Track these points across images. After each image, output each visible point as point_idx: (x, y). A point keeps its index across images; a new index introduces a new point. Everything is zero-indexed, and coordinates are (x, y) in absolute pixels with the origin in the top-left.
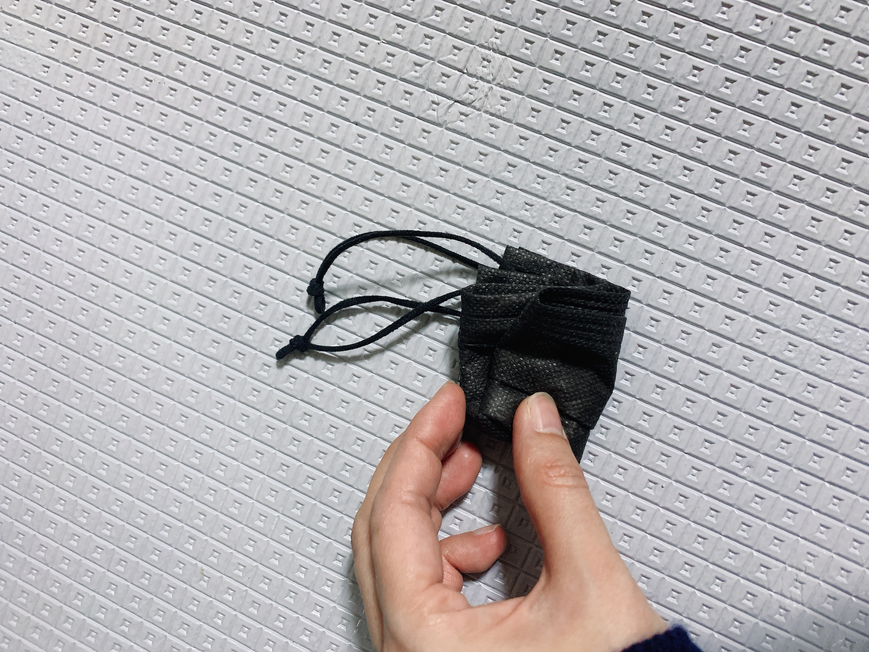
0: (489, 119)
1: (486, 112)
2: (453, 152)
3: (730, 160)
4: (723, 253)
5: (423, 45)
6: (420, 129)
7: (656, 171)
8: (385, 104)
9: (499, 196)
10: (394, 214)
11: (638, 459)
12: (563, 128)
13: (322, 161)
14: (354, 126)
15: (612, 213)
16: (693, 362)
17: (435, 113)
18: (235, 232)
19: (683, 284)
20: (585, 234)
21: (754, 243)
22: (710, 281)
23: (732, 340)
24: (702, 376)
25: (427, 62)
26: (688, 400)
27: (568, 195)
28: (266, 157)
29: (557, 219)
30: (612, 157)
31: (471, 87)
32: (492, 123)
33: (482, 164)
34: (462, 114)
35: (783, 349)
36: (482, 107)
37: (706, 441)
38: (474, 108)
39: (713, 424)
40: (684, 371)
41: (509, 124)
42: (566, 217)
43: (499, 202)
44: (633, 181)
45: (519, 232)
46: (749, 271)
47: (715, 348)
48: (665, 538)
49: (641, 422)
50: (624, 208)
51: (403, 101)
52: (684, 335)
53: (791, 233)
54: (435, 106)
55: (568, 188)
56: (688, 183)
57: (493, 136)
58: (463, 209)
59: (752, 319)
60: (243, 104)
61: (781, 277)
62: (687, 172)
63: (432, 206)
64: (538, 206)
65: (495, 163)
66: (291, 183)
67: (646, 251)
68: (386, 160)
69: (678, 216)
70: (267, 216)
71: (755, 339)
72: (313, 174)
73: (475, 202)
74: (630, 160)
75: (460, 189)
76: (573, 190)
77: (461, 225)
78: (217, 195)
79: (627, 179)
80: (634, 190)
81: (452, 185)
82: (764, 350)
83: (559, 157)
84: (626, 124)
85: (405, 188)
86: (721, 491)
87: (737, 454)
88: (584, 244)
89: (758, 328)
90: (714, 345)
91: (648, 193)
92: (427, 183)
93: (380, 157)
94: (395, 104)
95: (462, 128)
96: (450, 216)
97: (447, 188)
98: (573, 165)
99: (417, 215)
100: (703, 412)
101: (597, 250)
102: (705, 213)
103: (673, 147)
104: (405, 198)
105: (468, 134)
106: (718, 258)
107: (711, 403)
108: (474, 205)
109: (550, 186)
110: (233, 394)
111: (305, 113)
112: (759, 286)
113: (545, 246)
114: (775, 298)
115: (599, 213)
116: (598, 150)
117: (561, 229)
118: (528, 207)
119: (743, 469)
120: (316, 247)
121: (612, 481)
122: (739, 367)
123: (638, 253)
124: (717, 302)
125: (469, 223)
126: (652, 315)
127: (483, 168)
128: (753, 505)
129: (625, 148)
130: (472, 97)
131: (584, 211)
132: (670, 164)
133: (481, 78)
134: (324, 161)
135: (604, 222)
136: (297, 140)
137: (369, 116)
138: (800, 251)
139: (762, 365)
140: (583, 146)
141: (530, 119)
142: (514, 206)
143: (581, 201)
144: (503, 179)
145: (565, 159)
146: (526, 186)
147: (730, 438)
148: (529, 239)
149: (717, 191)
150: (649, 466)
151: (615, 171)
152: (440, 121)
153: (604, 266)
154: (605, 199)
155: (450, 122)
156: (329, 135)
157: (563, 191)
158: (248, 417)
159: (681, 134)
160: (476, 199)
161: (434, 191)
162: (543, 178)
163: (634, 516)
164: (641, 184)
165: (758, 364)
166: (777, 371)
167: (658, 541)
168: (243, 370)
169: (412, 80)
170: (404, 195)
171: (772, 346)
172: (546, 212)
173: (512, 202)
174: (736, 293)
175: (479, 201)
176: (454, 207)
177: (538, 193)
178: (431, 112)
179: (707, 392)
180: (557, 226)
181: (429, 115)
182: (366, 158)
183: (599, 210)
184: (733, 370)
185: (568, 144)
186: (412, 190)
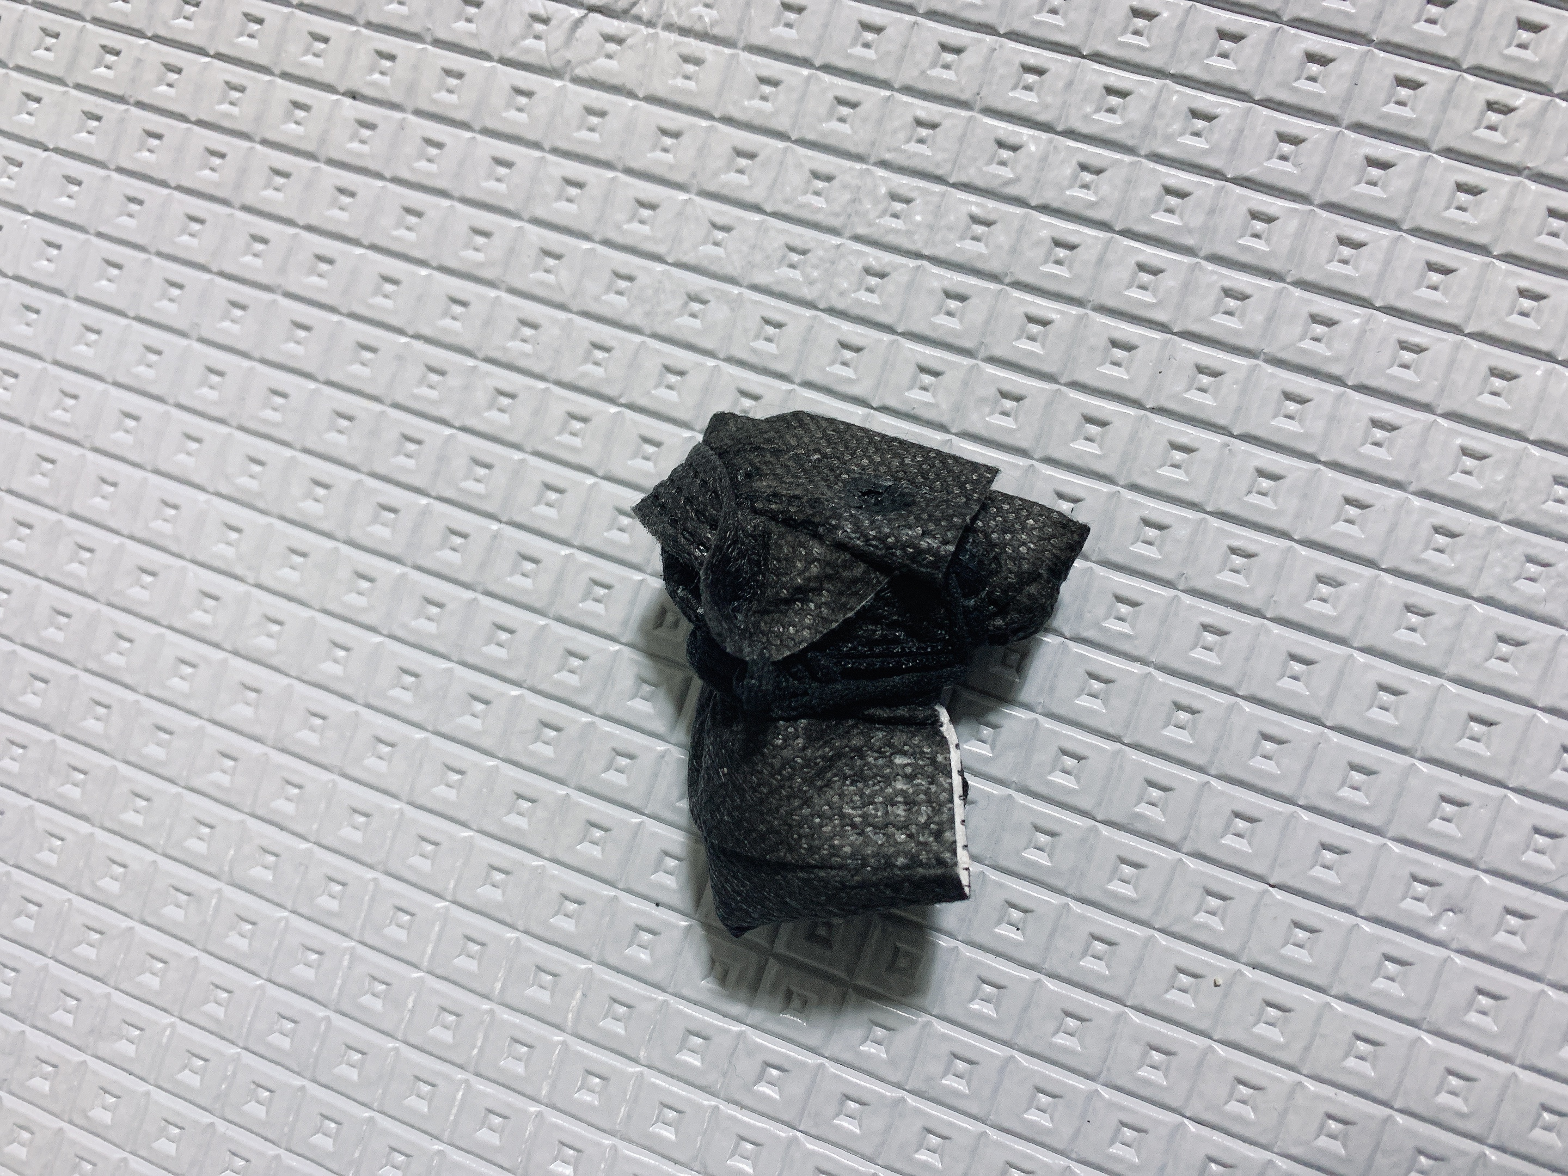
0: (677, 44)
1: (669, 27)
2: (593, 137)
3: (1313, 79)
4: (1319, 329)
6: (508, 88)
7: (1119, 128)
8: (416, 37)
9: (720, 235)
10: (458, 309)
11: (1144, 913)
12: (867, 45)
13: (272, 198)
14: (348, 101)
15: (1013, 251)
16: (1268, 631)
17: (541, 45)
18: (75, 397)
19: (1222, 422)
20: (950, 314)
21: (1401, 293)
22: (1292, 407)
23: (1370, 563)
24: (1297, 667)
26: (1266, 737)
27: (896, 216)
28: (140, 202)
29: (873, 281)
30: (999, 105)
32: (686, 51)
33: (669, 157)
34: (609, 38)
35: (1512, 574)
36: (659, 16)
37: (1325, 846)
38: (638, 19)
39: (1338, 800)
40: (1247, 659)
41: (727, 51)
42: (894, 276)
43: (720, 251)
44: (1063, 162)
45: (779, 326)
46: (1396, 371)
47: (1324, 590)
48: (1236, 1128)
49: (1143, 809)
50: (1045, 233)
51: (461, 25)
52: (1238, 561)
53: (1498, 257)
54: (539, 27)
55: (894, 197)
56: (1204, 152)
57: (691, 85)
58: (630, 279)
59: (1417, 502)
60: (81, 81)
61: (1485, 380)
62: (1200, 124)
63: (551, 278)
64: (821, 253)
65: (701, 151)
66: (201, 260)
67: (1115, 343)
68: (429, 174)
69: (1190, 241)
70: (149, 349)
71: (1430, 555)
72: (254, 231)
73: (659, 259)
74: (1046, 107)
75: (618, 227)
76: (908, 201)
77: (628, 320)
78: (28, 308)
79: (1044, 158)
80: (1066, 183)
81: (599, 220)
82: (1458, 581)
83: (864, 120)
84: (1026, 15)
85: (480, 240)
86: (1381, 983)
87: (1415, 878)
88: (950, 340)
89: (1437, 521)
90: (1320, 579)
91: (1105, 189)
92: (536, 221)
93: (413, 170)
94: (443, 35)
95: (612, 74)
96: (597, 299)
97: (585, 229)
98: (901, 136)
99: (513, 307)
100: (1307, 768)
101: (983, 353)
102: (1259, 226)
103: (1156, 61)
104: (480, 265)
105: (630, 85)
106: (1307, 344)
107: (1328, 740)
108: (659, 267)
109: (847, 196)
110: (85, 810)
111: (227, 83)
112: (1427, 408)
113: (848, 355)
114: (1473, 437)
115: (980, 255)
116: (962, 90)
117: (885, 307)
118: (795, 257)
119: (1435, 920)
120: (269, 414)
121: (1077, 978)
122: (1396, 635)
123: (1092, 349)
124: (1319, 461)
125: (647, 314)
126: (1146, 513)
127: (671, 167)
128: (1473, 1017)
129: (1031, 78)
131: (941, 252)
132: (1154, 107)
134: (279, 196)
135: (993, 277)
136: (213, 153)
137: (382, 73)
138: (1526, 304)
139: (1459, 626)
140: (922, 85)
141: (781, 30)
142: (758, 257)
143: (931, 227)
144: (725, 192)
145: (880, 122)
146: (786, 201)
147: (1390, 834)
148: (805, 341)
149: (1287, 167)
150: (1176, 929)
151: (1012, 140)
152: (556, 62)
153: (1004, 395)
154: (992, 217)
155: (580, 63)
156: (290, 131)
157: (881, 207)
158: (124, 866)
159: (1175, 24)
160: (661, 249)
161: (554, 240)
162: (829, 179)
163: (1145, 1073)
164: (1084, 167)
165: (1448, 621)
166: (1502, 639)
167: (1217, 1137)
168: (106, 746)
170: (480, 257)
171: (1481, 570)
172: (841, 265)
173: (754, 247)
174: (1367, 434)
175: (669, 252)
176: (607, 276)
177: (819, 218)
178: (530, 42)
179: (1316, 710)
180: (874, 299)
181: (527, 51)
182: (379, 176)
183: (980, 248)
184: (1382, 645)
185: (885, 84)
186: (498, 245)
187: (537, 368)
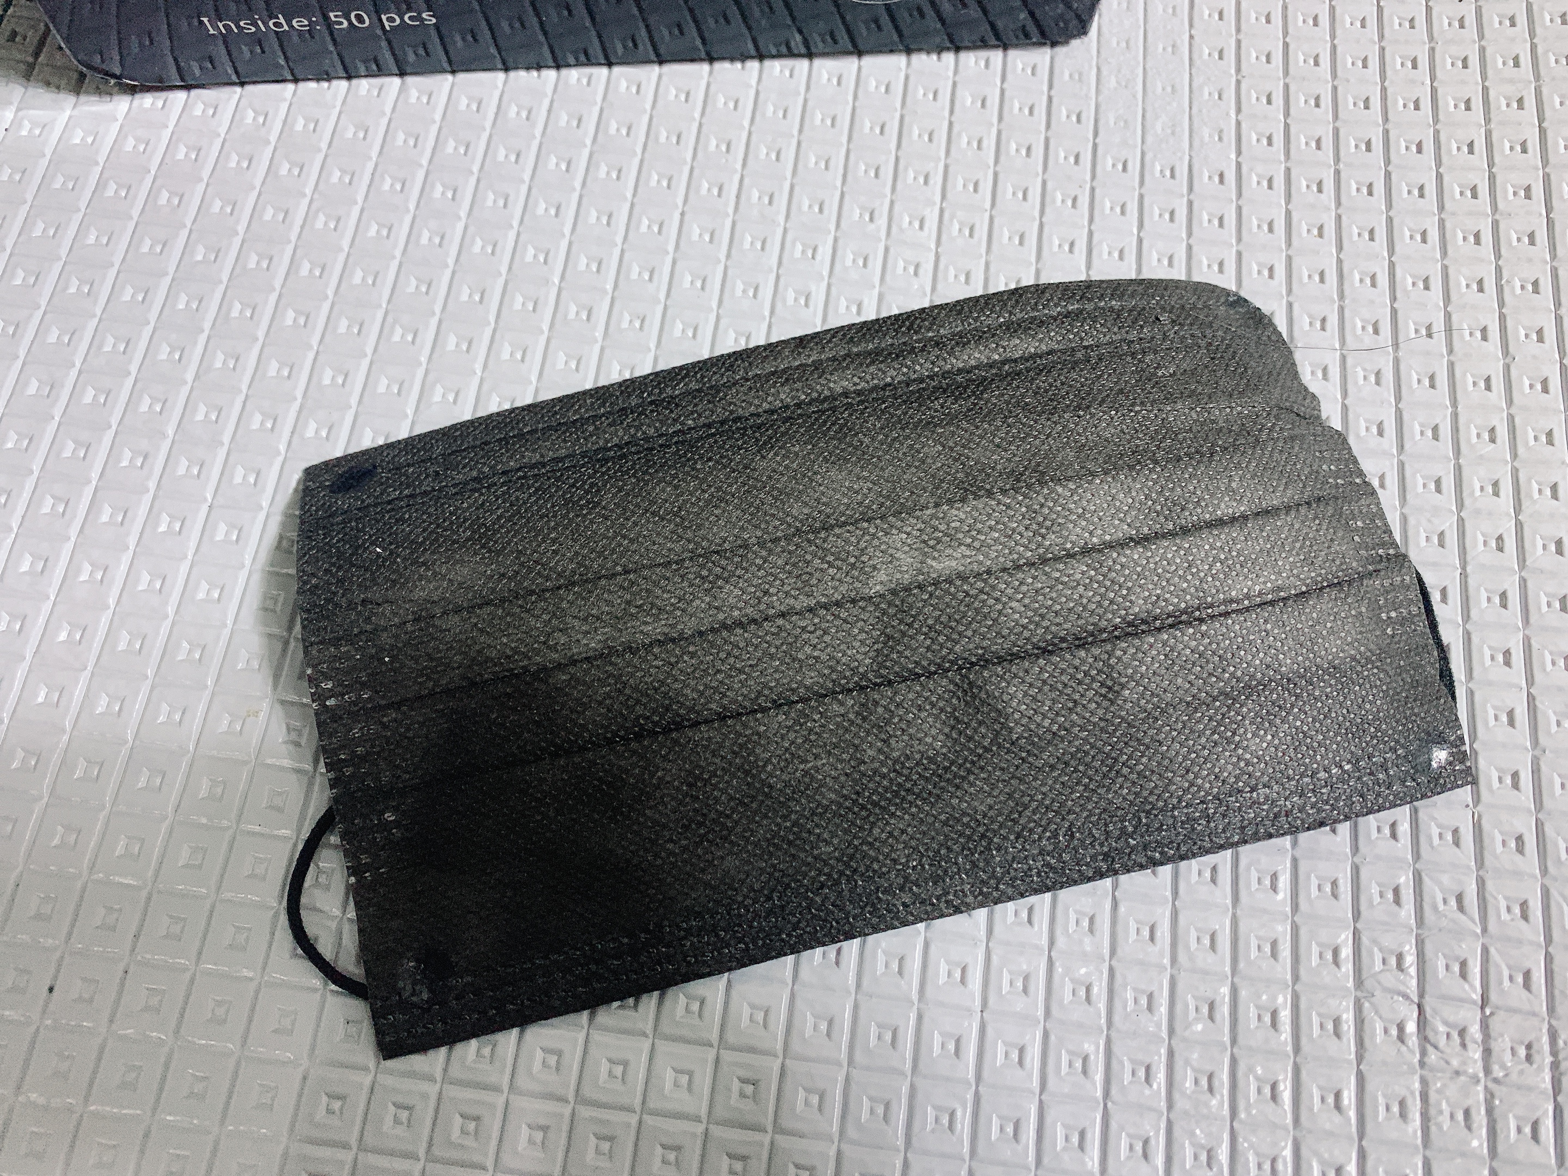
0: (1412, 1093)
1: (1424, 1082)
2: (1316, 1031)
5: (1503, 904)
6: (1336, 942)
8: (1355, 849)
9: (1267, 1168)
10: (1146, 934)
17: (1378, 966)
25: (1474, 922)
31: (1462, 1032)
32: (1409, 1101)
33: (1317, 1103)
34: (1400, 1027)
36: (1431, 1070)
38: (1423, 1053)
41: (1419, 1141)
51: (1375, 890)
54: (1393, 962)
57: (1382, 1113)
58: (1211, 1089)
63: (1192, 1014)
65: (1330, 1134)
68: (1249, 886)
73: (1234, 1113)
75: (1249, 1070)
77: (1176, 1096)
81: (1251, 1049)
85: (1207, 942)
92: (1235, 992)
93: (1248, 869)
94: (1363, 874)
95: (1373, 1035)
97: (1240, 1039)
99: (1161, 985)
104: (1187, 947)
105: (1367, 1055)
108: (1226, 1116)
125: (1186, 1113)
127: (1311, 1110)
130: (1442, 1042)
133: (1487, 1052)
152: (1368, 984)
155: (1373, 1005)
160: (1241, 1113)
161: (1224, 1010)
169: (1427, 899)
170: (1193, 945)
175: (1241, 1122)
176: (1209, 1068)
178: (1378, 956)
181: (1371, 955)
186: (1207, 960)
187: (1117, 1018)
